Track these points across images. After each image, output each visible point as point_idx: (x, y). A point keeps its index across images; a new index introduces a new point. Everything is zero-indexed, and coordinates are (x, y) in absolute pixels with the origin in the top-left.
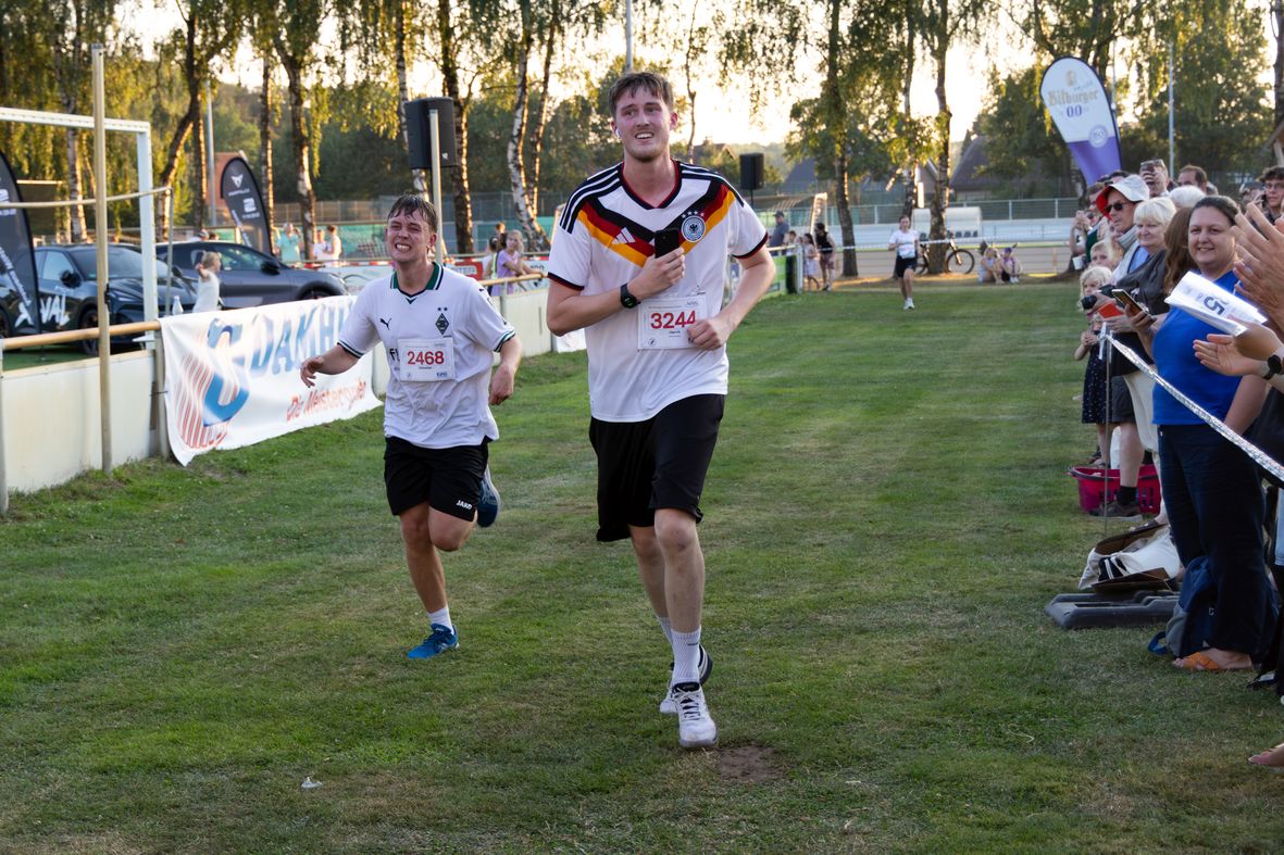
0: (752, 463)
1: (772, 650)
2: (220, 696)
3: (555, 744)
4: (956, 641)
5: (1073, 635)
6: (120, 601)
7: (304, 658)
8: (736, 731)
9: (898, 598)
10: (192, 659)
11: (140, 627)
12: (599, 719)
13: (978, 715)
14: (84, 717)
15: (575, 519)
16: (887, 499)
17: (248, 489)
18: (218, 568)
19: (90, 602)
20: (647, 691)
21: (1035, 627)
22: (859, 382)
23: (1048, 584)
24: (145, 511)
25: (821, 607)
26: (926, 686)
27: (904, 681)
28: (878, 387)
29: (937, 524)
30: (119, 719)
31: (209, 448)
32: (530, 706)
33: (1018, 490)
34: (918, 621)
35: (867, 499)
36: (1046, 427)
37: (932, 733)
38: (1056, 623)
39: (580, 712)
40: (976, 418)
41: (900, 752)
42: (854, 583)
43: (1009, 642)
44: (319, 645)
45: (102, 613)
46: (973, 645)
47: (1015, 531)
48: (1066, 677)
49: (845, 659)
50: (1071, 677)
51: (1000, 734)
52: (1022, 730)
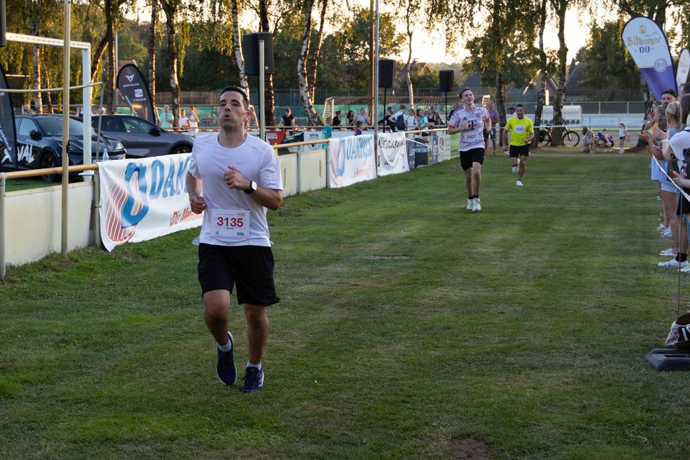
0: (454, 260)
1: (480, 378)
2: (142, 397)
3: (350, 434)
4: (592, 376)
5: (664, 374)
6: (77, 334)
7: (192, 374)
8: (462, 429)
9: (554, 348)
10: (123, 372)
11: (89, 352)
12: (376, 418)
13: (611, 424)
14: (59, 407)
15: (350, 292)
16: (541, 285)
17: (148, 267)
18: (135, 316)
19: (58, 335)
20: (404, 401)
21: (640, 369)
22: (516, 212)
23: (646, 342)
24: (88, 279)
25: (505, 352)
26: (577, 404)
27: (563, 400)
28: (527, 215)
29: (572, 302)
30: (81, 409)
31: (124, 241)
32: (333, 409)
33: (621, 282)
34: (567, 363)
35: (528, 285)
36: (634, 243)
37: (584, 434)
38: (653, 367)
39: (364, 414)
40: (589, 236)
41: (565, 445)
42: (525, 338)
43: (625, 378)
44: (199, 366)
45: (66, 342)
46: (603, 379)
47: (621, 308)
48: (663, 401)
49: (525, 385)
50: (665, 402)
51: (625, 436)
52: (639, 434)
